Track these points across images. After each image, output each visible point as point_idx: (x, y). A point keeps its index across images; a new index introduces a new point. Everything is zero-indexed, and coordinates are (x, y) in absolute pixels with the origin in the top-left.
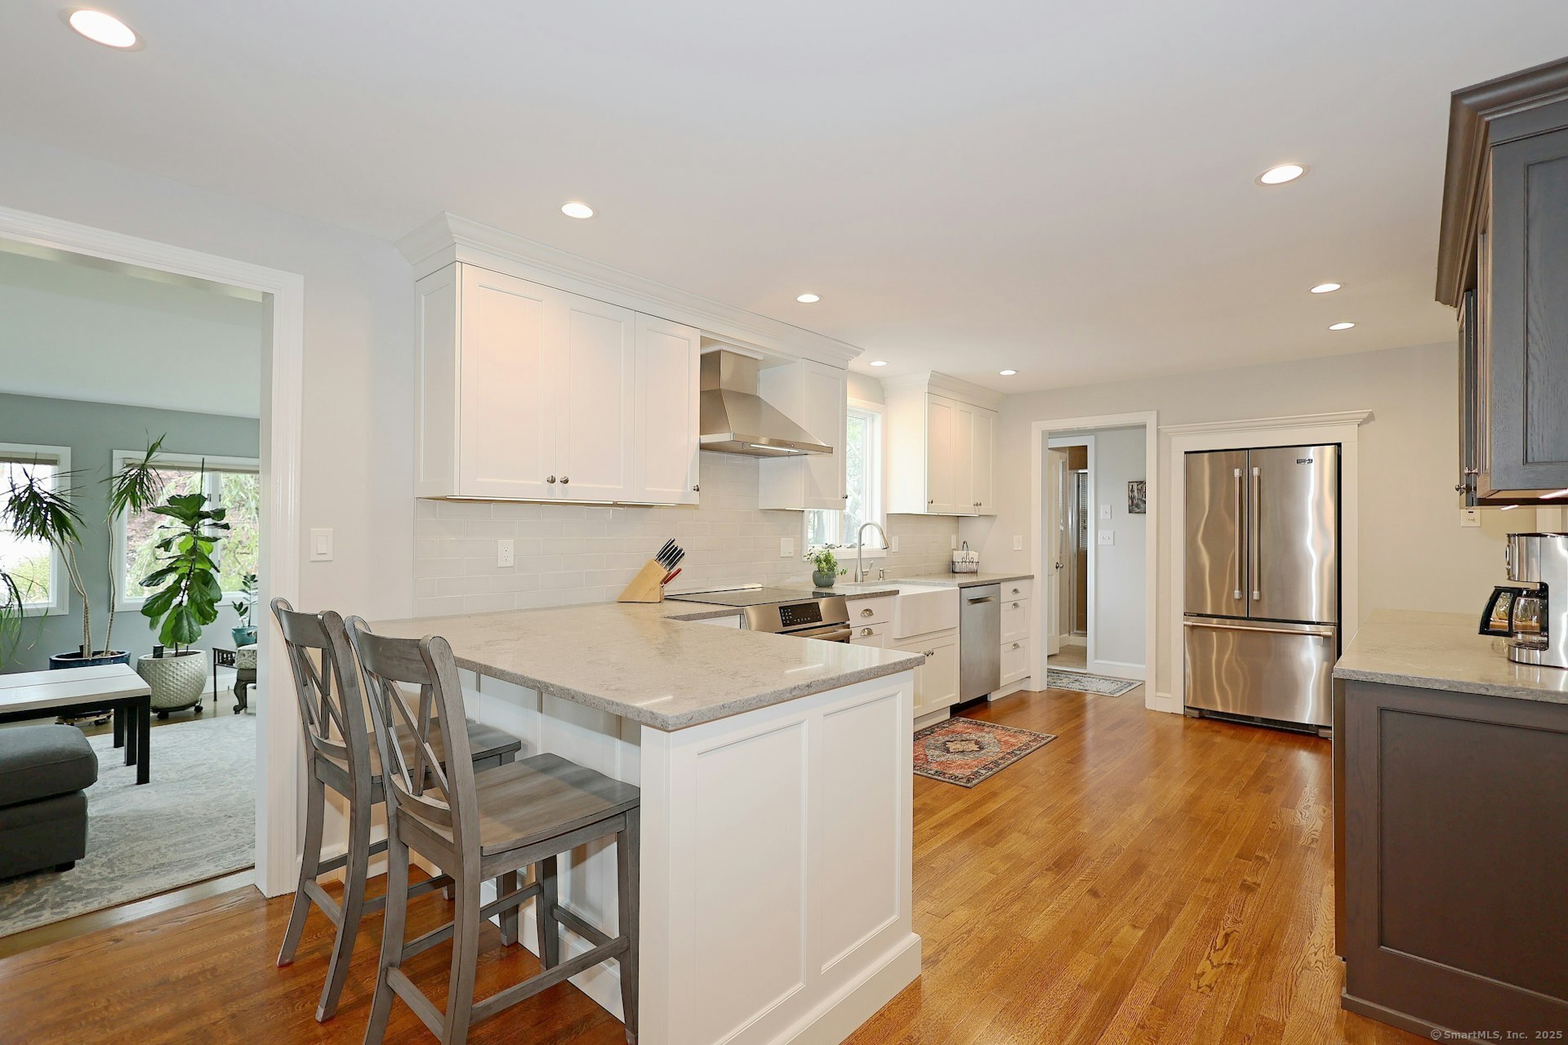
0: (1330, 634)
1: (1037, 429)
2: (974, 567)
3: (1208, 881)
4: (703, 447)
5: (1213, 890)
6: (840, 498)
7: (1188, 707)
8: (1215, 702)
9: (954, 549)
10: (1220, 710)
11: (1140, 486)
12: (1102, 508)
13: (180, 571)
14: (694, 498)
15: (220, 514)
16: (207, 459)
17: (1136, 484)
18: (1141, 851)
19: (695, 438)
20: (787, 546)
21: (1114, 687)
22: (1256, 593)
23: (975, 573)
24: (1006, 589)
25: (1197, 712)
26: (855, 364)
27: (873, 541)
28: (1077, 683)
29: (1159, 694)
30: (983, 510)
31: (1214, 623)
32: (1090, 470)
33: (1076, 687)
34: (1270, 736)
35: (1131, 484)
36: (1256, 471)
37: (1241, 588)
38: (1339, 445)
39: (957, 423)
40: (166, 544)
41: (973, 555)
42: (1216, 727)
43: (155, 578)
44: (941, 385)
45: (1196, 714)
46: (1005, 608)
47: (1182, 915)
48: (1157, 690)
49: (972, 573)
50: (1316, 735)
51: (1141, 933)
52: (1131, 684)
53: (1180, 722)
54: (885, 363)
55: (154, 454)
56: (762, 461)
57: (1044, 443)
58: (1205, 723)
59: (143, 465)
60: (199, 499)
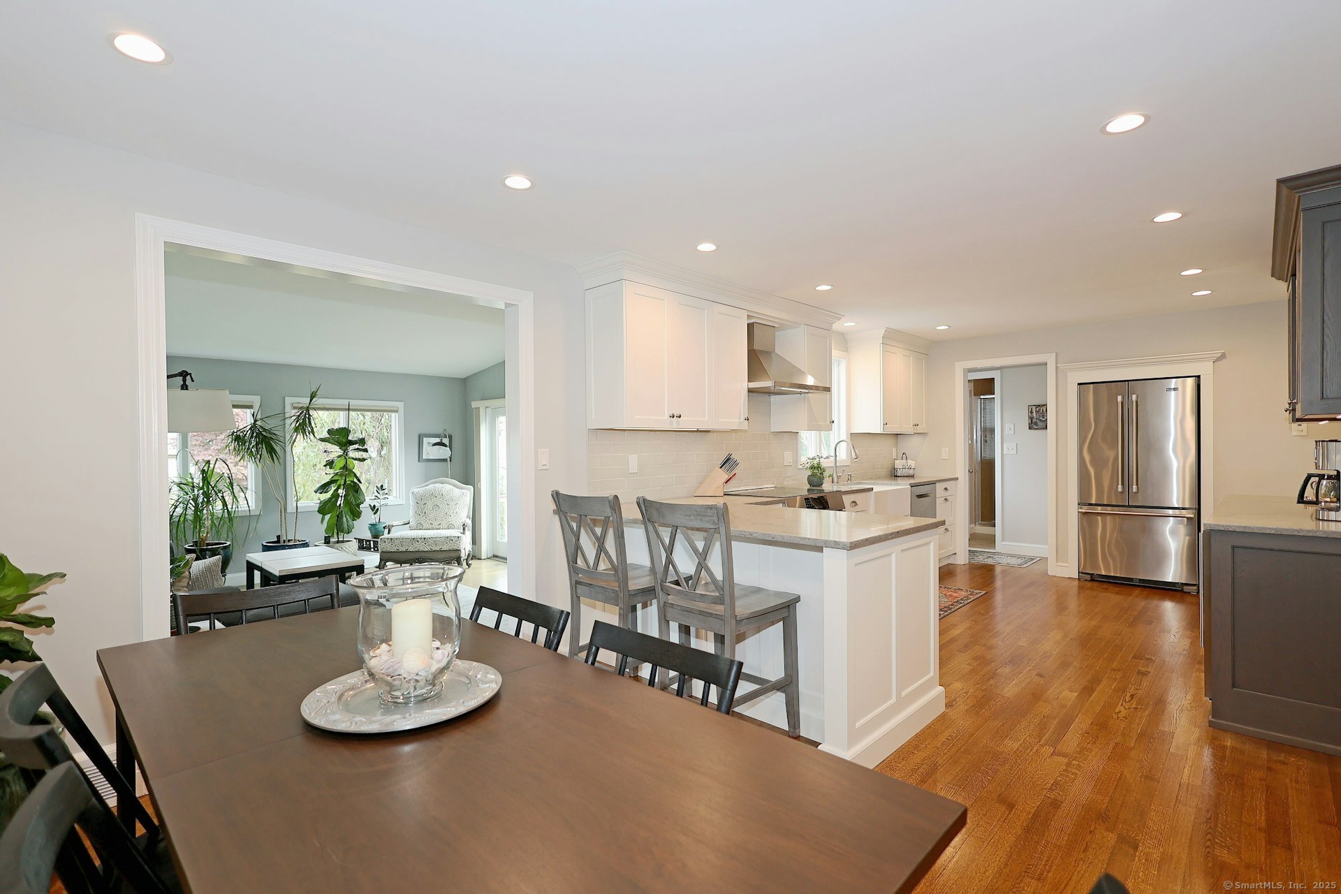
0: (1192, 516)
1: (960, 367)
2: (911, 472)
3: (1115, 670)
4: (750, 391)
5: (1119, 675)
6: (828, 422)
7: (1082, 573)
8: (1099, 568)
9: (895, 459)
10: (1104, 574)
11: (1038, 409)
12: (1006, 426)
13: (338, 483)
14: (745, 425)
15: (362, 441)
16: (352, 402)
17: (1034, 407)
18: (1066, 655)
19: (745, 385)
20: (788, 457)
21: (1019, 561)
22: (1135, 487)
23: (912, 476)
24: (939, 487)
25: (1089, 576)
26: (837, 326)
27: (843, 454)
28: (991, 559)
29: (1059, 564)
30: (919, 430)
31: (1099, 509)
32: (997, 395)
33: (990, 561)
34: (1146, 592)
35: (1030, 407)
36: (1134, 397)
37: (1123, 484)
38: (1199, 377)
39: (901, 362)
40: (330, 464)
41: (911, 463)
42: (1105, 586)
43: (324, 488)
44: (892, 338)
45: (1088, 577)
46: (939, 501)
47: (1101, 686)
48: (1057, 561)
49: (911, 476)
50: (1182, 591)
51: (1076, 694)
52: (1033, 559)
53: (1076, 583)
54: (854, 324)
55: (314, 400)
56: (773, 398)
57: (965, 376)
58: (1095, 584)
59: (308, 407)
60: (345, 431)
